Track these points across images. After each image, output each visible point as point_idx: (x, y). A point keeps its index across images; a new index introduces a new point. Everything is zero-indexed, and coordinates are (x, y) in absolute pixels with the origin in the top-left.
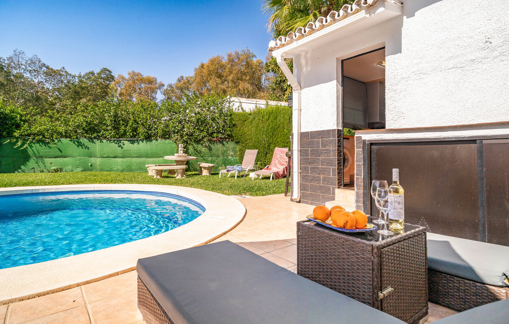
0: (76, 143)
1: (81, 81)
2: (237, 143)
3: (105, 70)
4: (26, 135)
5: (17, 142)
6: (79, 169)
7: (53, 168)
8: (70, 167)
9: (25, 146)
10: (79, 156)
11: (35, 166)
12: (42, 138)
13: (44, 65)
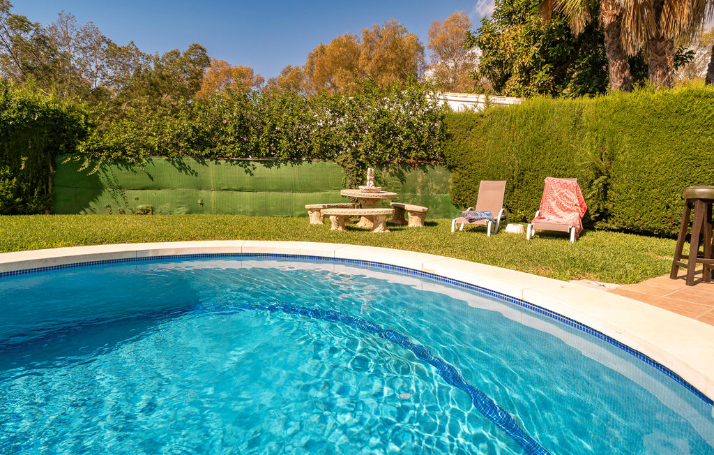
0: (176, 164)
1: (158, 66)
2: (451, 168)
3: (196, 47)
4: (95, 150)
5: (82, 161)
6: (183, 210)
7: (140, 207)
8: (167, 206)
9: (96, 170)
10: (182, 186)
11: (111, 202)
12: (122, 156)
13: (103, 38)
